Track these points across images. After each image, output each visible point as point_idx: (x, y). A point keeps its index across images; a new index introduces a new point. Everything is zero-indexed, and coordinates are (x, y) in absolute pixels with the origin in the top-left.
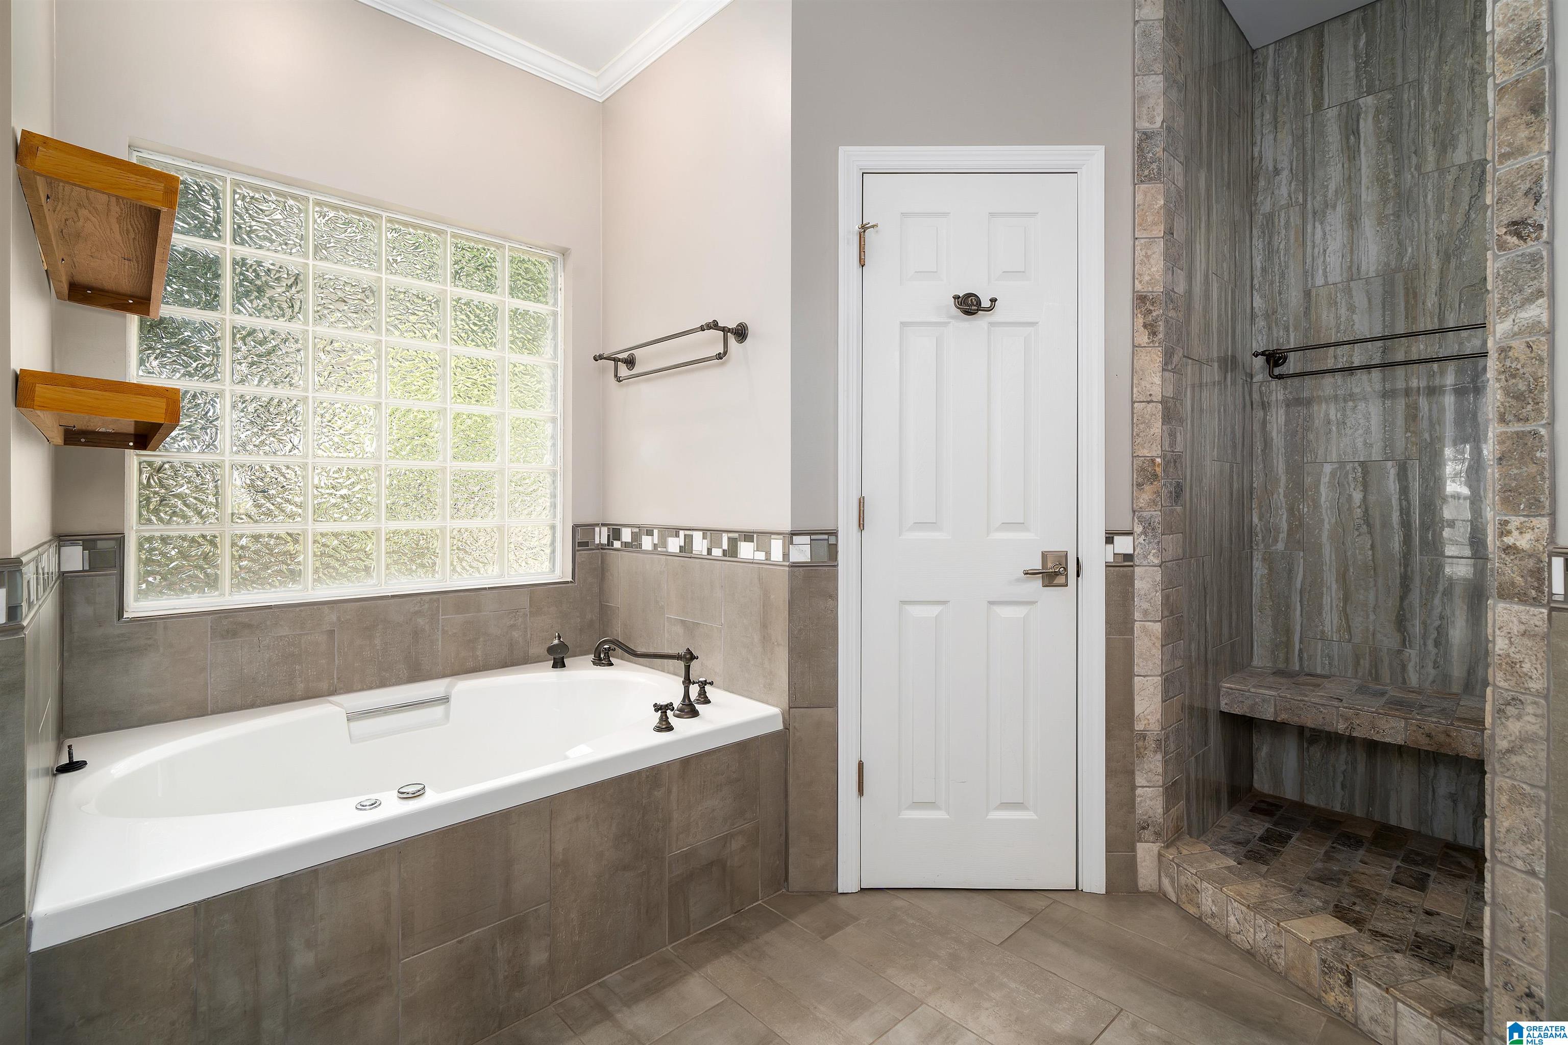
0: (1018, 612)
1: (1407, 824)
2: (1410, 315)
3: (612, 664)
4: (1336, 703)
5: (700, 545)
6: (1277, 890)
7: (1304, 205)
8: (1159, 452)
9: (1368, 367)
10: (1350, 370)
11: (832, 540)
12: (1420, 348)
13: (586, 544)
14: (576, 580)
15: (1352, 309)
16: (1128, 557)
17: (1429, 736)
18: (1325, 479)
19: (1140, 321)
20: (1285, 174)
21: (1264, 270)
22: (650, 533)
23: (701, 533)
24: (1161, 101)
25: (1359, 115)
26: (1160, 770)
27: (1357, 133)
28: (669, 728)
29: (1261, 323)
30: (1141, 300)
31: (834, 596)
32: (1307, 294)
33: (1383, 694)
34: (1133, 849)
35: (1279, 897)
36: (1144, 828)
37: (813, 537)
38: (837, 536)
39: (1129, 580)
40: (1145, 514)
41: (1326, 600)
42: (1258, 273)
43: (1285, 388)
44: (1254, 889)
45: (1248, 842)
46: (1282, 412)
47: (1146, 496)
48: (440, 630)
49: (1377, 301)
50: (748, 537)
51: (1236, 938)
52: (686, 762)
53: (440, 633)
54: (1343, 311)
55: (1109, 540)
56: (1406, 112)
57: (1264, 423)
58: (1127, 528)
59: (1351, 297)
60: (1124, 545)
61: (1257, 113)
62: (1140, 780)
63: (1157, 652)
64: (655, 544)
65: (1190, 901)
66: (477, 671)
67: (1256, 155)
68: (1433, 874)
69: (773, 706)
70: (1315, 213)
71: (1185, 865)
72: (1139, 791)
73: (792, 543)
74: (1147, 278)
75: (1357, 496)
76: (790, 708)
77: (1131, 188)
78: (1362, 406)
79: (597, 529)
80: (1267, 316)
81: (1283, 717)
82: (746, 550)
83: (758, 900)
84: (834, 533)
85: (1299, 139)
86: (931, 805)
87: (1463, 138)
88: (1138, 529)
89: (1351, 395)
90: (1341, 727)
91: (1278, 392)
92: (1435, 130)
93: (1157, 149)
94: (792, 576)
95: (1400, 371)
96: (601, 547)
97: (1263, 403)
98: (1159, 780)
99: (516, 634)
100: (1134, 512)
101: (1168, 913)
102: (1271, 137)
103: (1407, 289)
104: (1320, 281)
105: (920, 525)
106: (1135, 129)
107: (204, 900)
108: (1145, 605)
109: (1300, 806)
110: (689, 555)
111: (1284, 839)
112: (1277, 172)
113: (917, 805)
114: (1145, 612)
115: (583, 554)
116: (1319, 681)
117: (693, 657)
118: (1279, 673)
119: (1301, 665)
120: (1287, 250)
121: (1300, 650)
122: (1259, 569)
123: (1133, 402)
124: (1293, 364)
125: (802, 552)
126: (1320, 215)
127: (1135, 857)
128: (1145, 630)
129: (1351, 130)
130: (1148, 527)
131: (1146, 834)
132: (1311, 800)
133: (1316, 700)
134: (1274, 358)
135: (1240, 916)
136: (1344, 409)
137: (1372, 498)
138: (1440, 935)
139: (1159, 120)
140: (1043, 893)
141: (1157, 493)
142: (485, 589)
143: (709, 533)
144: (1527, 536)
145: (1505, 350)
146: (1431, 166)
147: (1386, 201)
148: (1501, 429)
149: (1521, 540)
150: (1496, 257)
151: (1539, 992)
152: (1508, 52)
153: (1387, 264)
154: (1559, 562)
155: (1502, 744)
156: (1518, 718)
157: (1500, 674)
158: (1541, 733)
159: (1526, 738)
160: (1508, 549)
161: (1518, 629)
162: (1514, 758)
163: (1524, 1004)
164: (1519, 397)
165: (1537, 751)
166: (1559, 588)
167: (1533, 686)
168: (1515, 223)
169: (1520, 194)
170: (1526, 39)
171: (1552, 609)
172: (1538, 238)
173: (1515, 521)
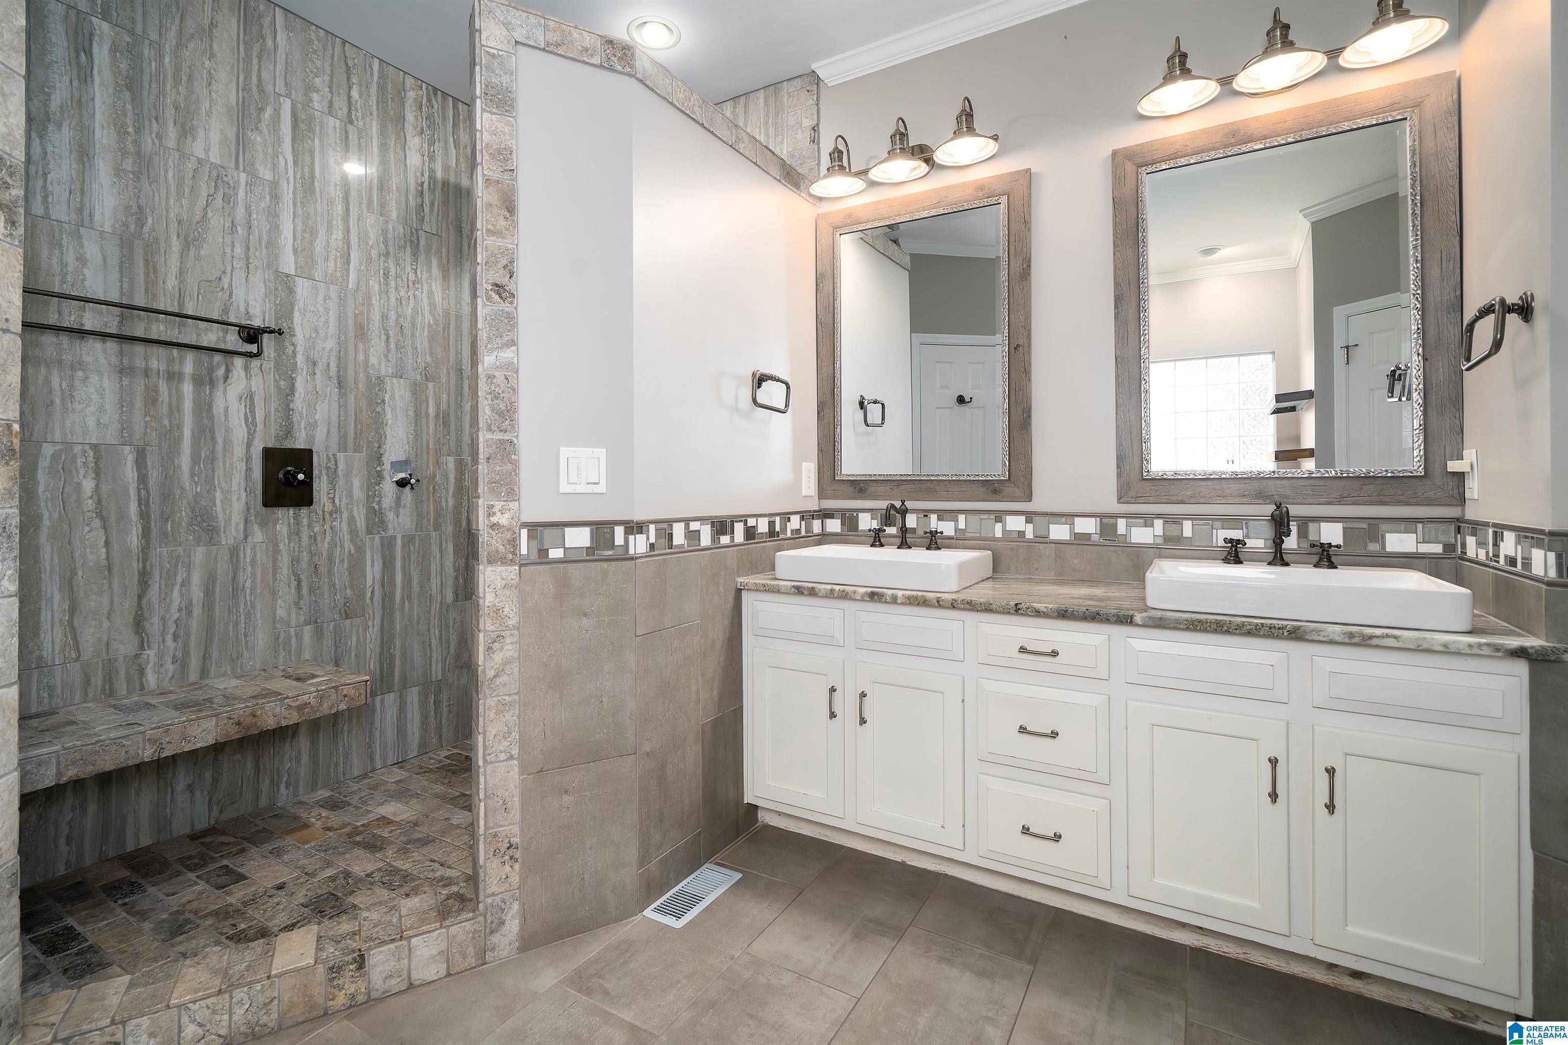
1: (145, 842)
2: (150, 290)
9: (102, 335)
10: (80, 333)
12: (160, 328)
15: (82, 260)
18: (45, 463)
25: (91, 34)
27: (89, 54)
41: (45, 615)
49: (114, 261)
54: (70, 257)
56: (146, 69)
59: (80, 246)
70: (33, 120)
75: (88, 485)
78: (94, 378)
81: (70, 774)
87: (201, 134)
89: (80, 363)
90: (148, 754)
92: (177, 108)
95: (139, 348)
103: (146, 260)
104: (39, 210)
111: (70, 935)
126: (38, 125)
129: (82, 47)
135: (201, 1017)
136: (71, 379)
137: (104, 487)
144: (507, 515)
145: (491, 377)
146: (171, 143)
147: (124, 154)
148: (489, 436)
149: (503, 519)
150: (484, 305)
151: (516, 840)
152: (492, 156)
153: (125, 225)
154: (524, 533)
155: (491, 673)
156: (501, 649)
157: (488, 621)
158: (516, 655)
159: (507, 662)
160: (493, 526)
161: (499, 584)
162: (498, 681)
163: (507, 857)
164: (500, 414)
165: (515, 668)
166: (524, 551)
167: (511, 623)
168: (497, 285)
169: (500, 265)
170: (504, 155)
171: (521, 566)
172: (511, 303)
173: (498, 505)
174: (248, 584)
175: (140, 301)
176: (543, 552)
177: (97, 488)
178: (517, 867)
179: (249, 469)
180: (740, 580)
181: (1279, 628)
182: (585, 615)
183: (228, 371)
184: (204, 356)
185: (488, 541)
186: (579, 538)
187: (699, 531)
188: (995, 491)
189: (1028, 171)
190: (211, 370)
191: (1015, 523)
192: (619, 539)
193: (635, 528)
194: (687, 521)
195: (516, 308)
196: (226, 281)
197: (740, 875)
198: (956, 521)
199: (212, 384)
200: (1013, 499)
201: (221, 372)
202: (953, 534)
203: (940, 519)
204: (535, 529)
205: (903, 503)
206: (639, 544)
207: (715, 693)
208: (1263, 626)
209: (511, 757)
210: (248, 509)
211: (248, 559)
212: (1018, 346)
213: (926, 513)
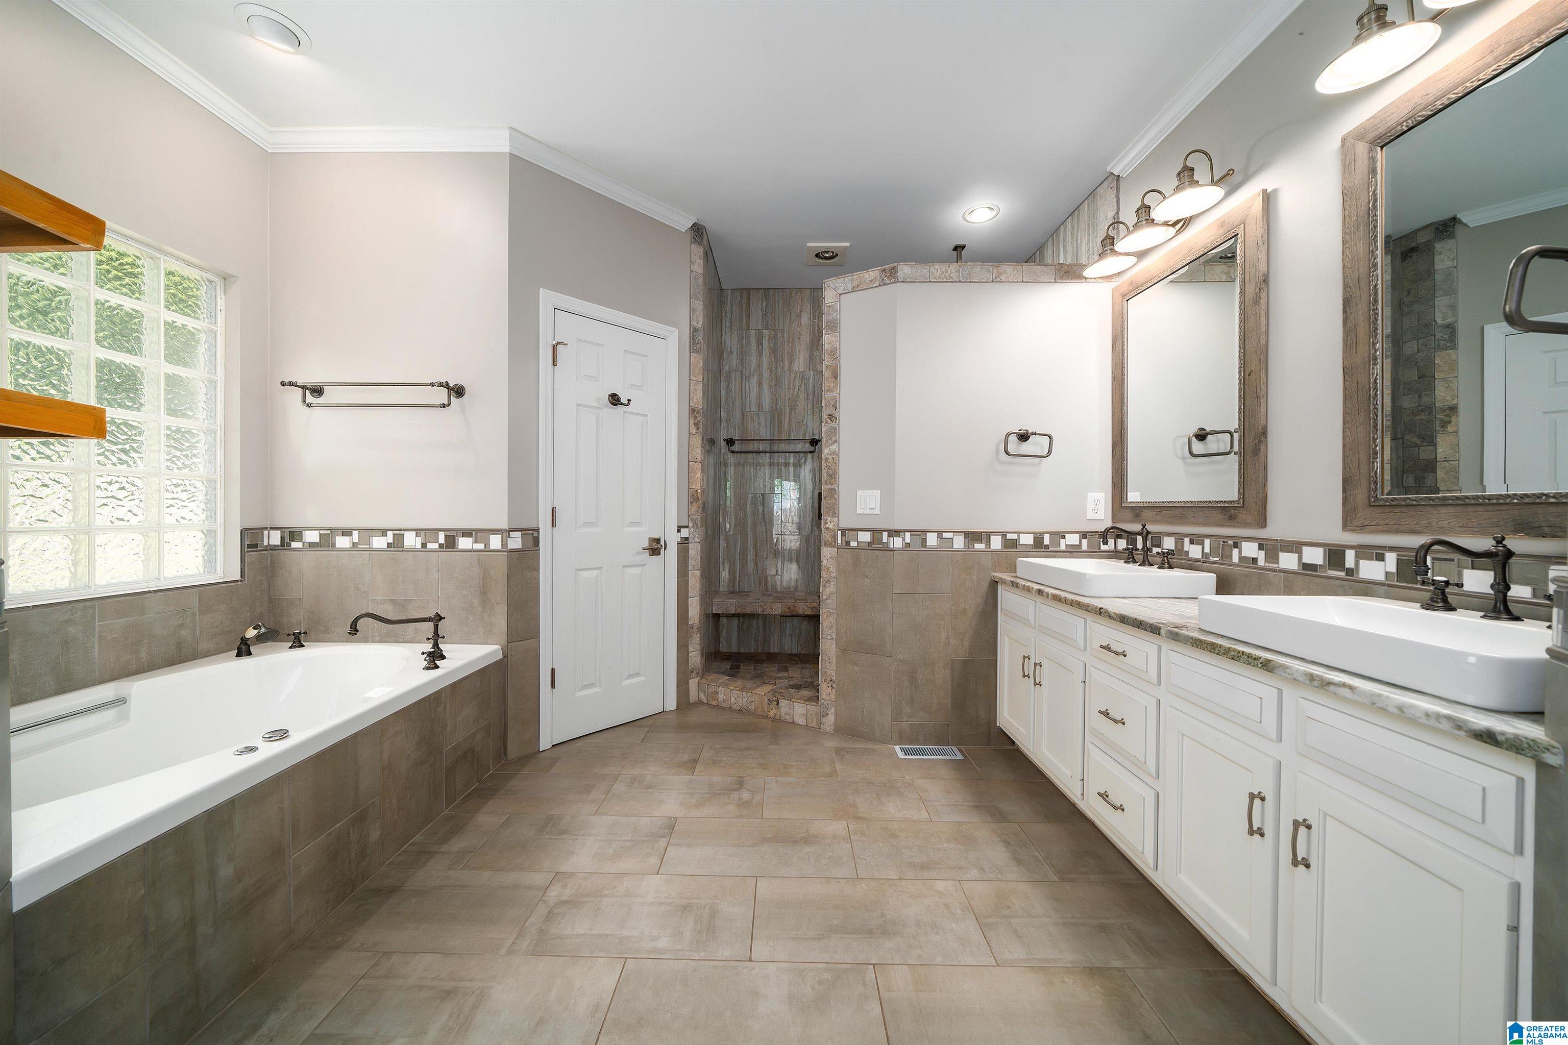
0: (637, 570)
1: (776, 651)
2: (780, 432)
3: (304, 646)
4: (758, 601)
5: (411, 540)
6: (747, 681)
7: (742, 372)
8: (700, 487)
9: (765, 452)
10: (758, 452)
11: (535, 534)
12: (783, 447)
13: (256, 546)
14: (246, 578)
15: (759, 424)
16: (687, 539)
17: (789, 608)
18: (749, 501)
19: (692, 421)
20: (735, 354)
21: (726, 398)
22: (347, 533)
23: (414, 533)
24: (702, 314)
25: (763, 337)
26: (699, 643)
27: (762, 345)
28: (437, 667)
29: (724, 424)
30: (693, 411)
31: (537, 569)
32: (743, 414)
33: (771, 595)
34: (688, 683)
35: (749, 684)
36: (692, 672)
37: (523, 532)
38: (538, 532)
39: (687, 550)
40: (694, 517)
41: (749, 557)
42: (723, 399)
43: (734, 457)
44: (739, 683)
45: (726, 671)
46: (732, 468)
47: (694, 509)
48: (97, 636)
49: (768, 423)
50: (467, 533)
51: (734, 707)
52: (454, 685)
53: (96, 639)
54: (756, 424)
55: (679, 531)
56: (779, 343)
57: (725, 473)
58: (686, 525)
59: (759, 419)
60: (685, 533)
61: (724, 320)
62: (691, 649)
63: (698, 585)
64: (353, 543)
65: (713, 699)
66: (141, 673)
67: (723, 341)
68: (788, 665)
69: (496, 645)
70: (746, 377)
71: (711, 683)
72: (690, 654)
73: (509, 537)
74: (695, 400)
75: (761, 509)
76: (508, 643)
77: (689, 354)
78: (762, 468)
79: (266, 533)
80: (727, 421)
81: (739, 611)
82: (464, 543)
83: (490, 771)
84: (537, 530)
85: (740, 340)
86: (592, 685)
87: (797, 361)
88: (691, 525)
89: (759, 463)
90: (760, 611)
91: (731, 459)
92: (788, 353)
93: (700, 337)
94: (510, 559)
95: (776, 455)
96: (274, 548)
97: (725, 463)
98: (698, 647)
99: (184, 633)
100: (689, 516)
101: (705, 708)
102: (729, 335)
103: (778, 419)
104: (748, 409)
105: (587, 524)
106: (690, 325)
107: (151, 840)
108: (694, 562)
109: (739, 653)
110: (401, 549)
111: (739, 667)
112: (731, 353)
113: (585, 687)
114: (693, 566)
115: (251, 556)
116: (747, 593)
117: (441, 618)
118: (731, 593)
119: (739, 588)
120: (735, 391)
121: (739, 581)
122: (723, 544)
123: (689, 462)
124: (736, 447)
125: (515, 542)
126: (748, 378)
127: (689, 687)
128: (693, 575)
129: (760, 343)
130: (695, 524)
131: (694, 674)
132: (742, 651)
133: (751, 601)
134: (730, 442)
135: (736, 696)
136: (756, 470)
137: (766, 510)
138: (796, 683)
139: (701, 323)
140: (651, 717)
141: (698, 507)
142: (150, 592)
143: (423, 532)
144: (832, 524)
145: (827, 459)
146: (786, 369)
147: (772, 379)
148: (826, 487)
149: (831, 526)
150: (825, 426)
151: (834, 678)
152: (829, 354)
153: (772, 407)
154: (840, 532)
155: (825, 597)
156: (829, 587)
157: (824, 573)
158: (835, 591)
159: (831, 594)
160: (827, 529)
161: (829, 556)
162: (828, 601)
163: (830, 685)
164: (830, 476)
165: (834, 597)
166: (839, 542)
167: (833, 575)
168: (830, 415)
169: (831, 405)
170: (834, 353)
171: (838, 548)
172: (836, 422)
173: (829, 519)
174: (812, 553)
175: (776, 437)
176: (848, 543)
177: (763, 510)
178: (834, 691)
179: (813, 502)
180: (994, 574)
181: (1255, 659)
182: (867, 577)
183: (806, 460)
184: (797, 455)
185: (826, 535)
186: (865, 537)
187: (952, 539)
188: (1232, 518)
189: (1265, 191)
190: (800, 460)
191: (1250, 549)
192: (885, 539)
193: (893, 533)
194: (940, 533)
195: (839, 425)
196: (805, 420)
197: (961, 757)
198: (1202, 544)
199: (800, 466)
200: (1246, 525)
201: (803, 461)
202: (1200, 557)
203: (1192, 542)
204: (844, 531)
205: (1144, 527)
206: (897, 543)
207: (966, 643)
208: (1243, 654)
209: (832, 639)
210: (813, 520)
211: (813, 542)
212: (1251, 372)
213: (1179, 537)
